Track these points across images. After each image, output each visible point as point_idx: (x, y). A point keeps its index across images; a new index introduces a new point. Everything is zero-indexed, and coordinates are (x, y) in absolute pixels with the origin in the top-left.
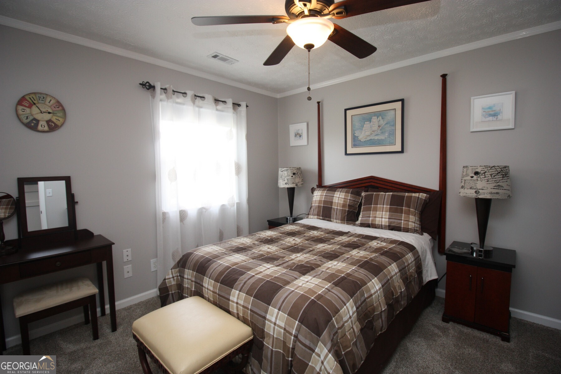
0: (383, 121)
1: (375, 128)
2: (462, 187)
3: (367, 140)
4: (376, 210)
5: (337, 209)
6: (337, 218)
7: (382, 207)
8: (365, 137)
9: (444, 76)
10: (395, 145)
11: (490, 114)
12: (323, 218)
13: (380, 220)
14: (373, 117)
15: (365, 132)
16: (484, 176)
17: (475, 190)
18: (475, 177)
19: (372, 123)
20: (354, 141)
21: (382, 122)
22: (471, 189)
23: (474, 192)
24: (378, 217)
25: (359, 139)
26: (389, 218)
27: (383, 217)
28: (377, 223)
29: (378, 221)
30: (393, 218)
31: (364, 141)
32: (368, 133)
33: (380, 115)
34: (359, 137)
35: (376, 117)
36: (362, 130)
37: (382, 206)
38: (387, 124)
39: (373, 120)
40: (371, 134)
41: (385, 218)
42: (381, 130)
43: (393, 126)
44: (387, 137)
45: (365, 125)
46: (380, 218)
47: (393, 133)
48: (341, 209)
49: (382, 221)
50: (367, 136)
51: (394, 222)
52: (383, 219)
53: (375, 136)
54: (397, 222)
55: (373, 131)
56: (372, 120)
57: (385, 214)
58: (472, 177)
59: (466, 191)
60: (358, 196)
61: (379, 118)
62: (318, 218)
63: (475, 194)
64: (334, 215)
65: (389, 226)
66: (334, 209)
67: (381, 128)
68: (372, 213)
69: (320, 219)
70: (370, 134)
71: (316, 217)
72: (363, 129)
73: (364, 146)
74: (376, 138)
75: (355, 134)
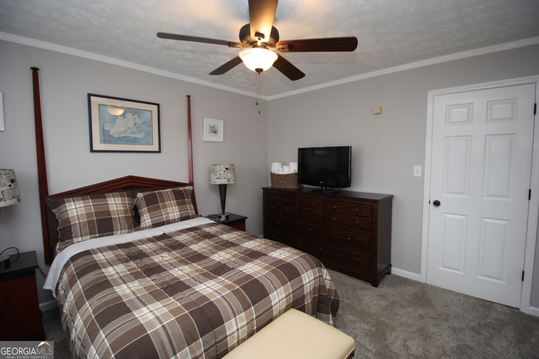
0: (140, 120)
1: (131, 125)
2: (218, 178)
3: (121, 136)
4: (165, 207)
5: (119, 217)
6: (122, 228)
7: (170, 204)
8: (119, 133)
9: (189, 97)
10: (153, 145)
11: (213, 131)
12: (100, 234)
13: (172, 215)
14: (127, 113)
15: (118, 127)
16: (230, 171)
17: (228, 179)
18: (226, 171)
19: (126, 119)
20: (104, 136)
21: (138, 121)
22: (225, 179)
23: (227, 181)
24: (170, 213)
25: (110, 134)
26: (180, 211)
27: (174, 211)
28: (171, 219)
29: (171, 217)
30: (182, 210)
31: (118, 137)
32: (122, 129)
33: (136, 113)
34: (110, 132)
35: (132, 114)
36: (114, 124)
37: (170, 202)
38: (143, 123)
39: (128, 116)
40: (126, 131)
41: (176, 212)
42: (137, 128)
43: (149, 126)
44: (144, 136)
45: (117, 120)
46: (172, 213)
47: (150, 134)
48: (124, 216)
49: (174, 215)
50: (121, 132)
51: (184, 213)
52: (175, 214)
53: (131, 133)
54: (187, 212)
55: (128, 128)
56: (126, 116)
57: (175, 208)
58: (225, 171)
59: (222, 180)
60: (133, 199)
61: (134, 116)
62: (91, 238)
63: (228, 182)
64: (117, 225)
65: (181, 218)
66: (115, 218)
67: (137, 126)
68: (163, 211)
69: (96, 237)
70: (124, 131)
71: (89, 236)
72: (116, 123)
73: (117, 142)
74: (132, 136)
75: (104, 128)
